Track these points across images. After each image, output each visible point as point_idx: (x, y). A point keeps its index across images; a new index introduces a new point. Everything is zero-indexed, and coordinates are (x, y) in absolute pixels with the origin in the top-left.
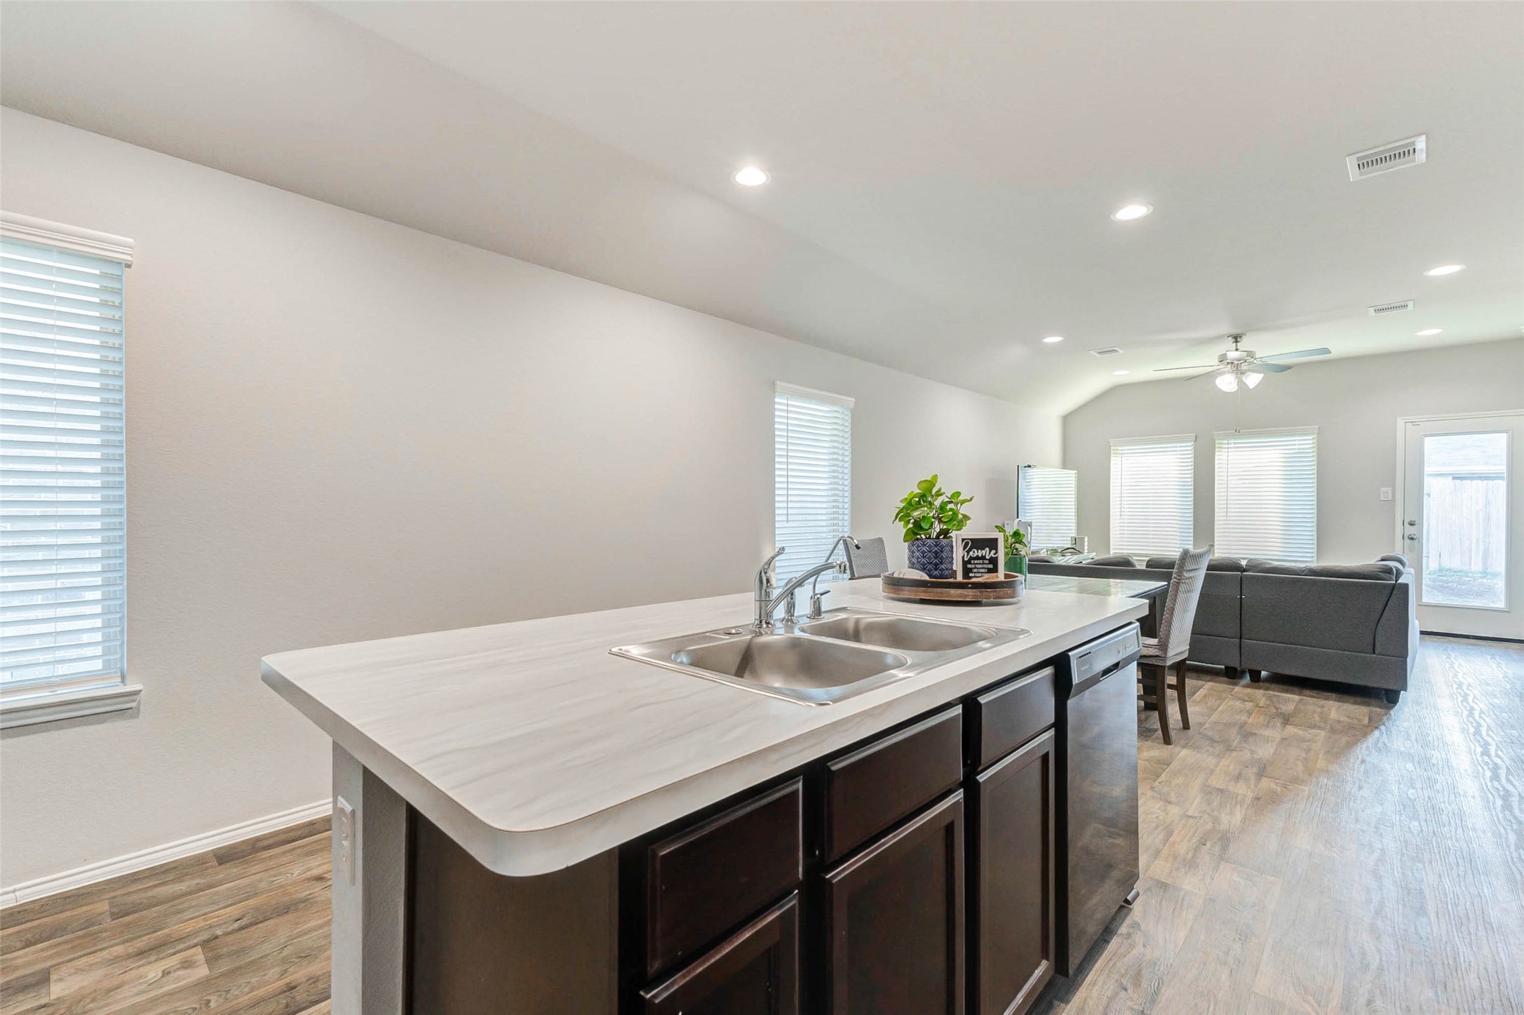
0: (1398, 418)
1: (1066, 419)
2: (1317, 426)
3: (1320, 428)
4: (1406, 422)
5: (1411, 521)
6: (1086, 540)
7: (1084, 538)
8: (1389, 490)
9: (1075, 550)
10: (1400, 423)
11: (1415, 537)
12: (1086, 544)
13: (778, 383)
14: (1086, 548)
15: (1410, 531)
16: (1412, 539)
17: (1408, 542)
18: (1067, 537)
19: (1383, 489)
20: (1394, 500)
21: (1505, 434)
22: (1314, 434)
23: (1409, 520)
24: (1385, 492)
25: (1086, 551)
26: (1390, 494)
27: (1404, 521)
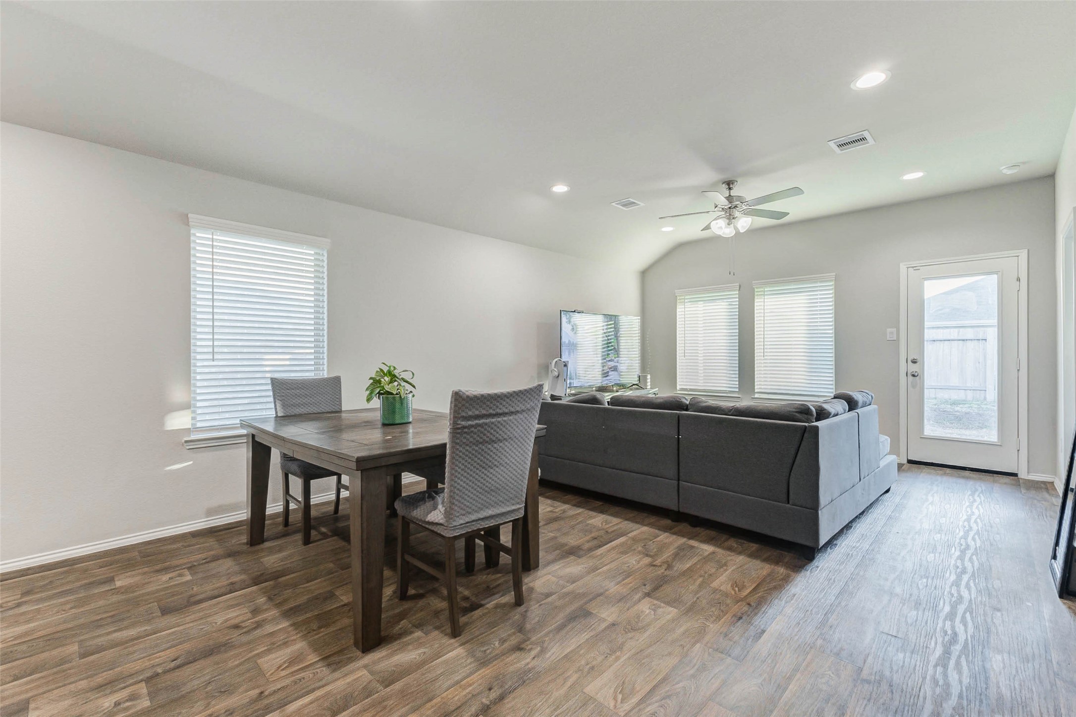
0: (901, 265)
1: (644, 274)
2: (834, 274)
3: (836, 275)
4: (908, 268)
5: (914, 359)
6: (649, 377)
7: (647, 376)
8: (894, 330)
9: (638, 386)
10: (903, 267)
11: (916, 374)
12: (649, 380)
13: (190, 215)
14: (649, 384)
15: (913, 368)
16: (914, 376)
17: (910, 378)
18: (634, 375)
19: (889, 330)
20: (898, 340)
21: (995, 276)
22: (832, 281)
23: (912, 358)
24: (890, 332)
25: (649, 387)
26: (895, 333)
27: (907, 359)
